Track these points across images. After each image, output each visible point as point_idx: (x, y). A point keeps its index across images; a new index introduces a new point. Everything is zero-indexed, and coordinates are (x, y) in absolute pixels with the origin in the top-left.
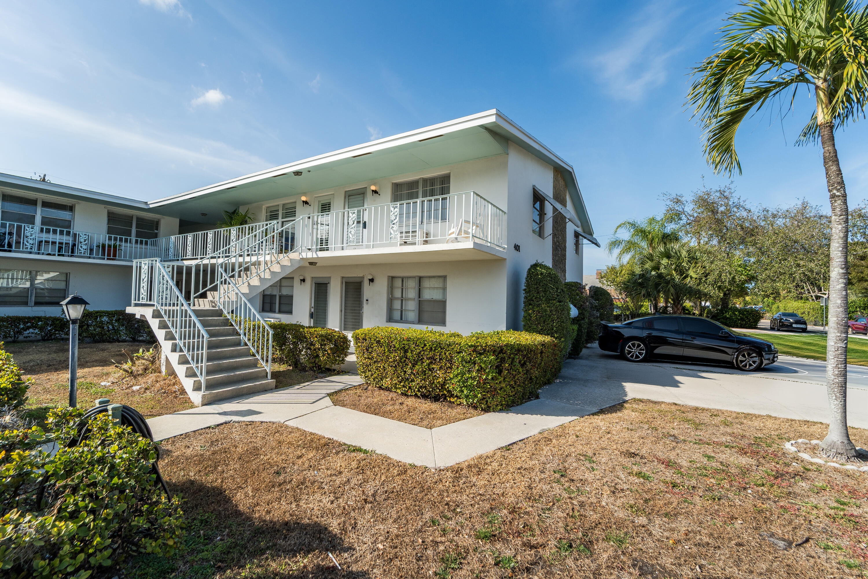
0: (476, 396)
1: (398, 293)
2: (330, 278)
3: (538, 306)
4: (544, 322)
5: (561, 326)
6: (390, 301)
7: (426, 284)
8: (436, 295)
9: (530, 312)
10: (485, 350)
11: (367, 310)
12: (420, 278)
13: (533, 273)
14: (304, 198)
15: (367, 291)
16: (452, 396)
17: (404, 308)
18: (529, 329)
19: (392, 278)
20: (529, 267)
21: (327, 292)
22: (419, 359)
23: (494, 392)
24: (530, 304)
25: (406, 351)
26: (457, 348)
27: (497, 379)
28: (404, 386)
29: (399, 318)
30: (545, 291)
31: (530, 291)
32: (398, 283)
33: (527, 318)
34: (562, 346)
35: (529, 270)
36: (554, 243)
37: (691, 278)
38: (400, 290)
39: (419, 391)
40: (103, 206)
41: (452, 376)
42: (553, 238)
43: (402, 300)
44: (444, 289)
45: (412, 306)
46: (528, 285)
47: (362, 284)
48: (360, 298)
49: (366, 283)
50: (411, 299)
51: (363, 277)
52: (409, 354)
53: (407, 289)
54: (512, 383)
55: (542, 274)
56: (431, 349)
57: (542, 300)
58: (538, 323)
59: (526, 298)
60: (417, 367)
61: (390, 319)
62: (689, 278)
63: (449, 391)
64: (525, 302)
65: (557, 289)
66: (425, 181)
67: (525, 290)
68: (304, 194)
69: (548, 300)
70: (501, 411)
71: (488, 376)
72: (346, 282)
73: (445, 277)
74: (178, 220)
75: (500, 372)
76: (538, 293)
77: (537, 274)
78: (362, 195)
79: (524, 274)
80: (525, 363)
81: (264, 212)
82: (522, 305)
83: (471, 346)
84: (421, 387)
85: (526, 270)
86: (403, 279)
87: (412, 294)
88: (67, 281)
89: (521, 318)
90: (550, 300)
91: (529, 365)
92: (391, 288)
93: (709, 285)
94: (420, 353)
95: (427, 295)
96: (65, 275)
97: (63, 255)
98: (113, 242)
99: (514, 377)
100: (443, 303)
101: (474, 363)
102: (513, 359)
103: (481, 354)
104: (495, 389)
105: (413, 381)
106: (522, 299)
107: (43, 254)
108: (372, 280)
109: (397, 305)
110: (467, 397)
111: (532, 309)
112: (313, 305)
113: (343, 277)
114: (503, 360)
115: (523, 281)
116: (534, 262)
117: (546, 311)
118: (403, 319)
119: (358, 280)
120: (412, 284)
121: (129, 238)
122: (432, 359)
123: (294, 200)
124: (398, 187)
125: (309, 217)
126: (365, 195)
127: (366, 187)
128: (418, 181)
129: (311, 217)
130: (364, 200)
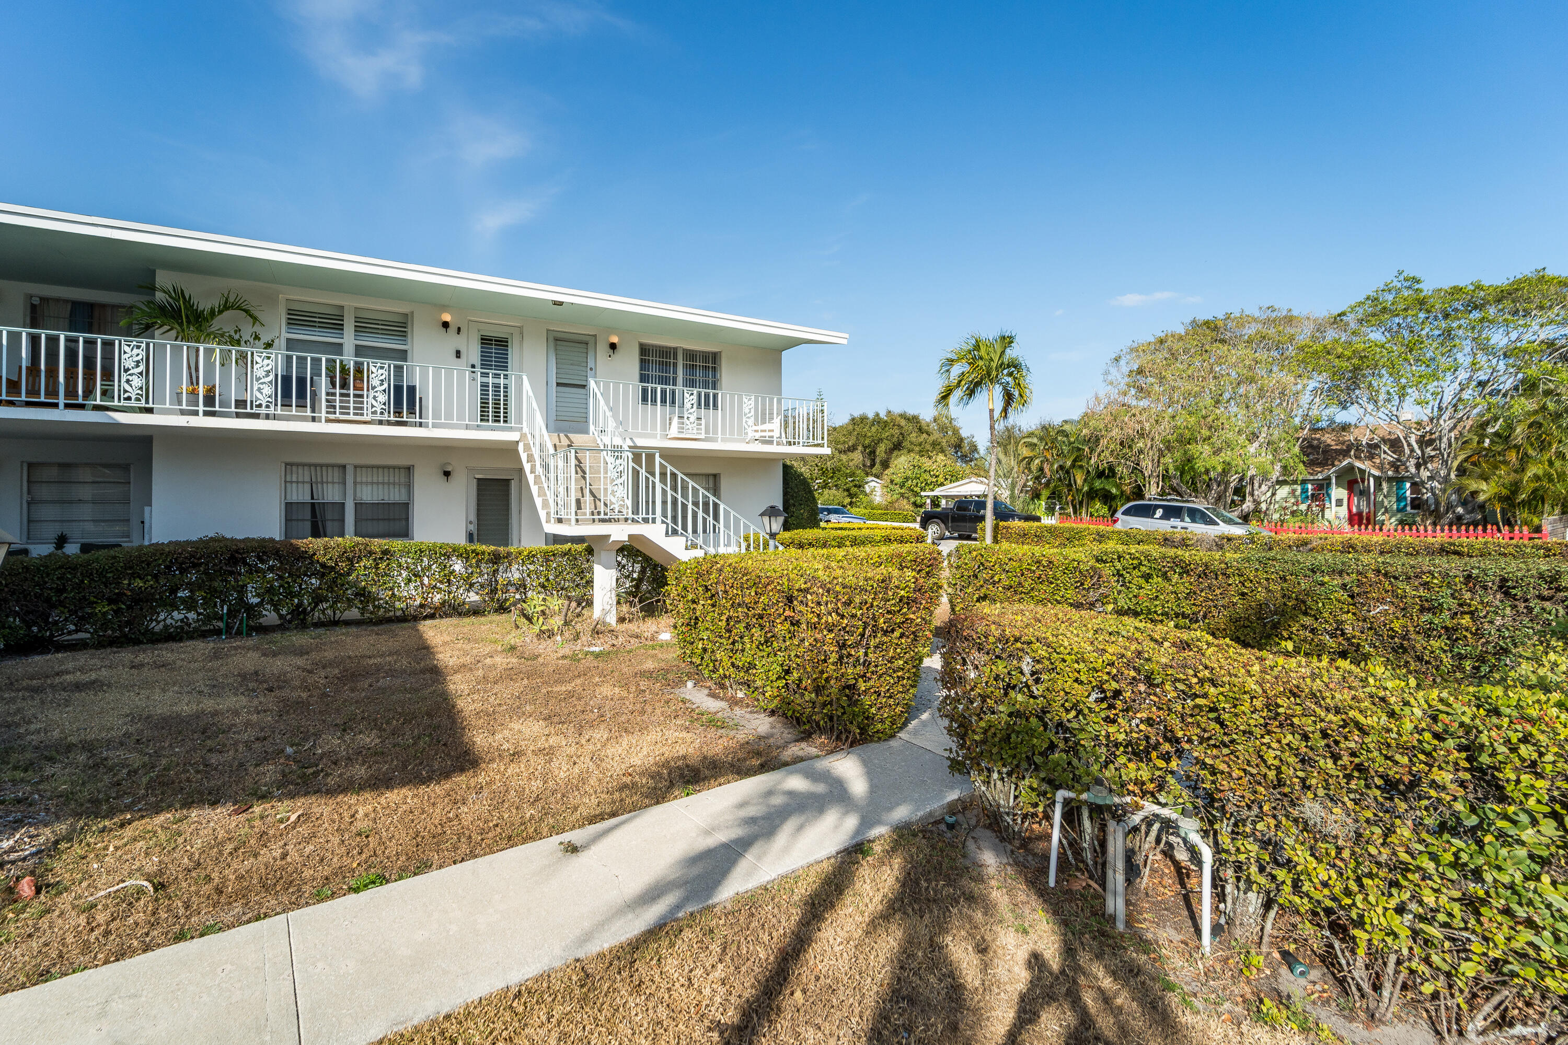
14: (447, 317)
78: (586, 346)
123: (401, 308)
124: (644, 350)
125: (458, 354)
126: (591, 346)
127: (595, 336)
128: (675, 349)
129: (463, 355)
130: (587, 353)
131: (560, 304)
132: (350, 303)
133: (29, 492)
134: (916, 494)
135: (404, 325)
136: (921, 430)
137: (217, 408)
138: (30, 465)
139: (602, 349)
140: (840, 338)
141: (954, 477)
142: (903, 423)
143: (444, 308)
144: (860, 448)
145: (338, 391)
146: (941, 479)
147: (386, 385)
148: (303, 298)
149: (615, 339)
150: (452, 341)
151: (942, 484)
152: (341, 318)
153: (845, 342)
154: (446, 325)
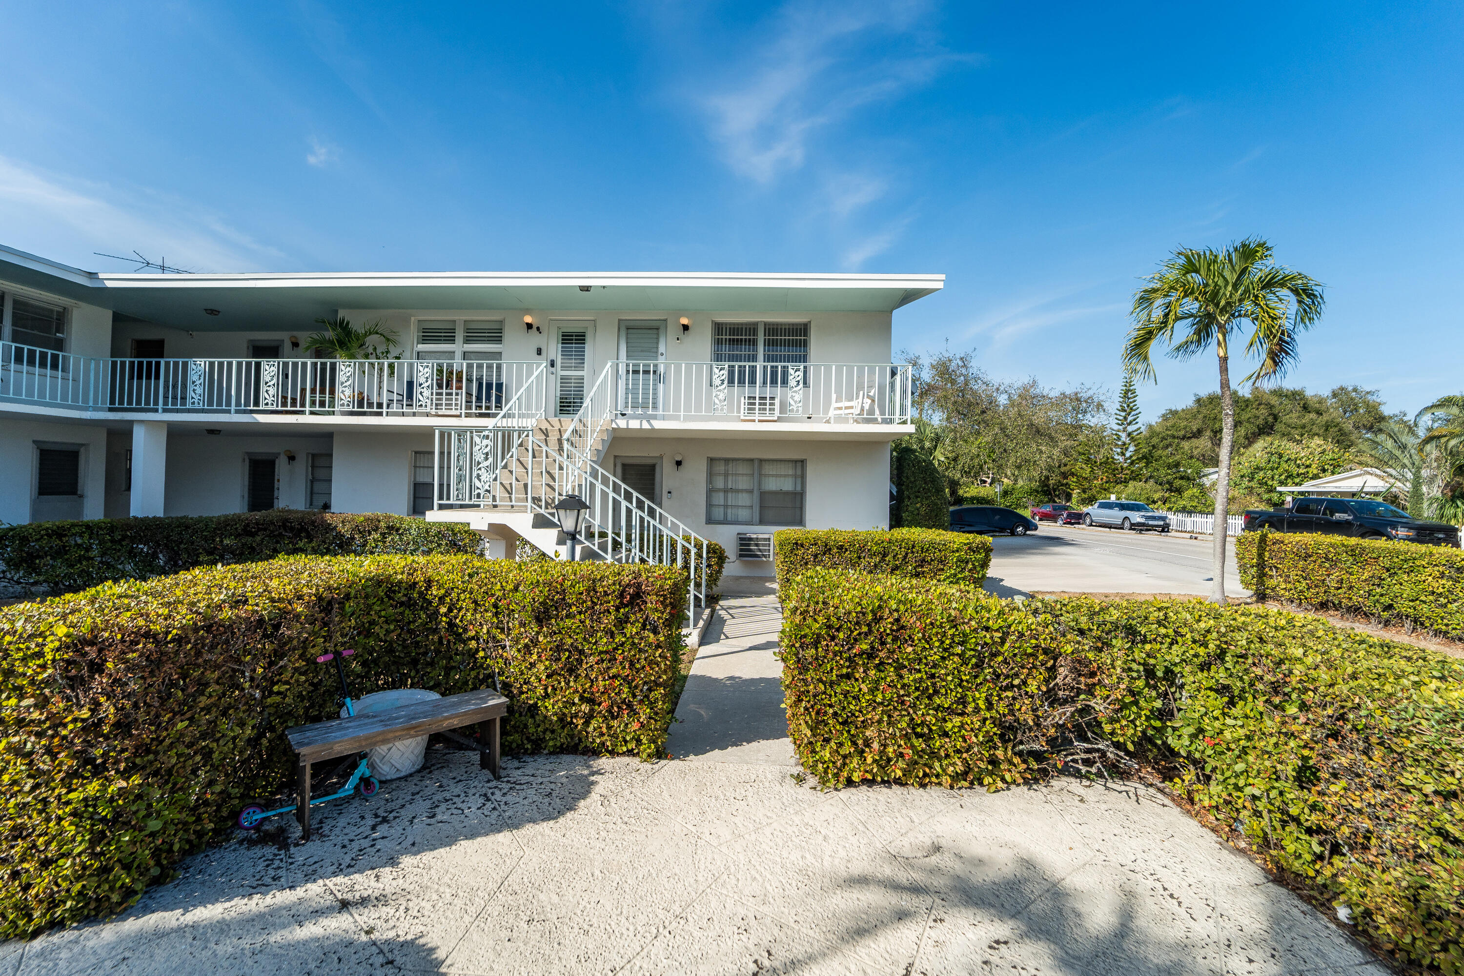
1: (720, 483)
6: (711, 494)
7: (771, 469)
8: (788, 485)
12: (761, 462)
14: (528, 319)
15: (670, 478)
17: (729, 503)
19: (712, 460)
32: (721, 467)
38: (724, 478)
43: (726, 493)
44: (803, 477)
45: (745, 500)
47: (659, 467)
48: (655, 488)
49: (667, 467)
50: (744, 491)
51: (661, 457)
53: (734, 475)
61: (711, 520)
72: (623, 464)
73: (803, 462)
74: (108, 315)
78: (655, 331)
81: (414, 329)
86: (726, 462)
87: (744, 483)
92: (712, 475)
95: (772, 485)
100: (799, 496)
108: (679, 463)
109: (719, 499)
113: (617, 457)
118: (730, 518)
119: (650, 462)
120: (744, 470)
121: (61, 354)
123: (496, 317)
124: (719, 328)
125: (539, 352)
126: (661, 331)
127: (666, 320)
128: (756, 325)
129: (544, 352)
130: (658, 339)
131: (586, 289)
132: (460, 317)
133: (312, 474)
134: (1272, 490)
135: (500, 331)
136: (1306, 408)
137: (365, 409)
138: (314, 456)
139: (673, 331)
140: (932, 281)
141: (1336, 467)
142: (1274, 401)
143: (528, 311)
144: (1208, 433)
145: (444, 391)
146: (1314, 470)
147: (430, 382)
148: (433, 318)
149: (684, 321)
150: (535, 340)
151: (1315, 477)
152: (453, 331)
153: (940, 285)
154: (529, 326)
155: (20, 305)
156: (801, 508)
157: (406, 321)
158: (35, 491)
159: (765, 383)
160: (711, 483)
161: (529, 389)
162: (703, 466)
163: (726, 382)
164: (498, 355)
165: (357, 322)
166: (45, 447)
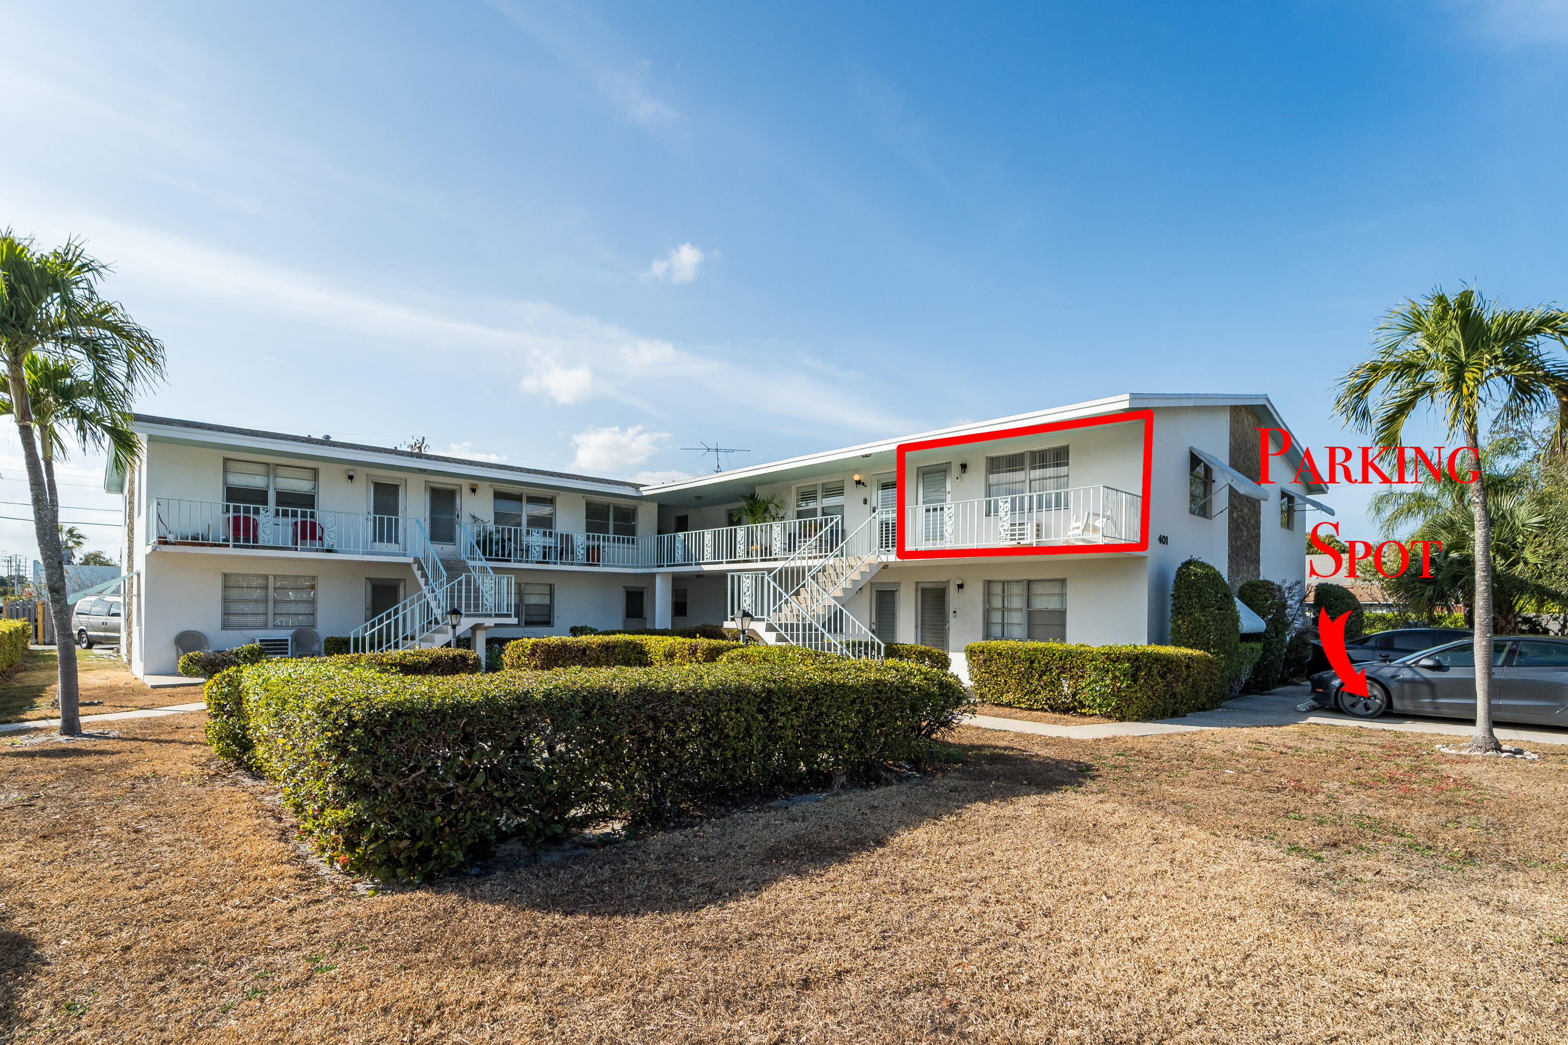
0: (1109, 705)
1: (997, 602)
2: (899, 583)
3: (1190, 614)
4: (1198, 635)
5: (1221, 639)
6: (987, 613)
7: (1037, 589)
8: (1053, 604)
9: (1179, 622)
10: (1118, 658)
11: (954, 625)
12: (1029, 582)
13: (1183, 573)
14: (857, 478)
15: (954, 600)
16: (1084, 706)
17: (1006, 621)
18: (1177, 644)
19: (988, 583)
20: (1179, 565)
21: (894, 603)
22: (1047, 670)
23: (1129, 701)
24: (1180, 613)
25: (1032, 662)
26: (1089, 657)
27: (1133, 687)
28: (1028, 700)
29: (1000, 634)
30: (1199, 596)
31: (1179, 597)
32: (997, 589)
33: (1177, 630)
34: (1223, 666)
35: (1180, 569)
36: (1232, 520)
37: (1526, 563)
38: (1000, 598)
39: (1046, 704)
40: (582, 495)
41: (1083, 685)
42: (1231, 512)
43: (1003, 612)
44: (1063, 595)
45: (1017, 618)
46: (1177, 588)
47: (947, 591)
48: (944, 609)
49: (952, 590)
50: (1016, 610)
51: (948, 582)
52: (1036, 665)
53: (1010, 596)
54: (1150, 693)
55: (1195, 575)
56: (1061, 659)
57: (1195, 608)
58: (1191, 637)
59: (1174, 605)
60: (1045, 678)
61: (987, 636)
62: (1522, 564)
63: (1081, 702)
64: (1172, 611)
65: (1217, 593)
66: (1033, 454)
67: (1173, 595)
68: (857, 471)
69: (1203, 608)
70: (1137, 720)
71: (1122, 684)
72: (922, 589)
73: (1063, 581)
74: (655, 506)
75: (1135, 681)
76: (1190, 598)
77: (1190, 575)
78: (942, 473)
79: (1172, 576)
80: (1165, 673)
81: (794, 494)
82: (1170, 614)
83: (1103, 654)
84: (1049, 699)
85: (1176, 570)
86: (1003, 583)
87: (1017, 602)
88: (551, 595)
89: (1169, 631)
90: (1205, 607)
91: (1169, 677)
92: (988, 596)
93: (1561, 576)
94: (1048, 663)
95: (1040, 604)
96: (548, 588)
97: (548, 563)
98: (596, 543)
99: (1152, 688)
100: (1062, 614)
101: (1108, 671)
102: (1150, 669)
103: (1114, 662)
104: (1131, 698)
105: (1039, 693)
106: (1170, 608)
107: (532, 562)
108: (961, 586)
109: (996, 617)
110: (1100, 705)
111: (1183, 619)
112: (874, 620)
113: (917, 583)
114: (1138, 669)
115: (1171, 583)
116: (1186, 559)
117: (1200, 621)
118: (1006, 635)
119: (942, 586)
120: (1016, 590)
122: (1063, 670)
123: (839, 479)
124: (995, 463)
125: (865, 502)
126: (947, 472)
127: (950, 463)
128: (1023, 455)
129: (868, 502)
130: (945, 480)
131: (866, 456)
132: (819, 481)
135: (842, 488)
139: (956, 470)
148: (800, 486)
149: (964, 462)
150: (862, 492)
152: (815, 492)
154: (858, 482)
155: (617, 508)
156: (1063, 625)
157: (789, 489)
158: (625, 615)
159: (1030, 509)
160: (988, 603)
161: (821, 536)
162: (979, 589)
163: (1009, 513)
164: (840, 509)
165: (762, 493)
166: (630, 590)
